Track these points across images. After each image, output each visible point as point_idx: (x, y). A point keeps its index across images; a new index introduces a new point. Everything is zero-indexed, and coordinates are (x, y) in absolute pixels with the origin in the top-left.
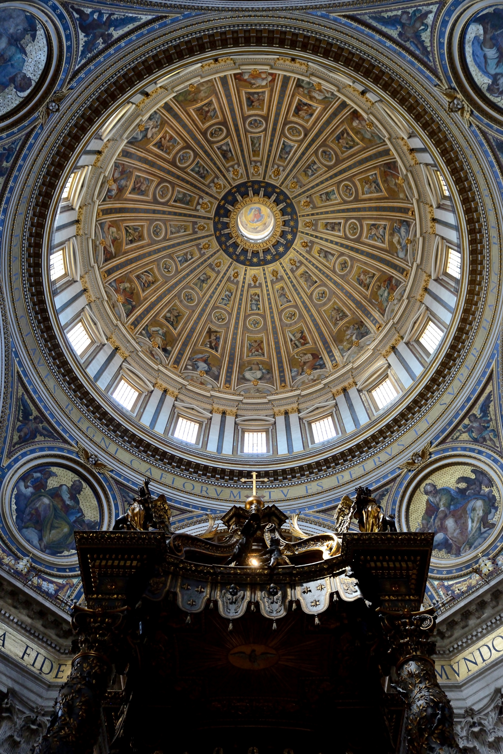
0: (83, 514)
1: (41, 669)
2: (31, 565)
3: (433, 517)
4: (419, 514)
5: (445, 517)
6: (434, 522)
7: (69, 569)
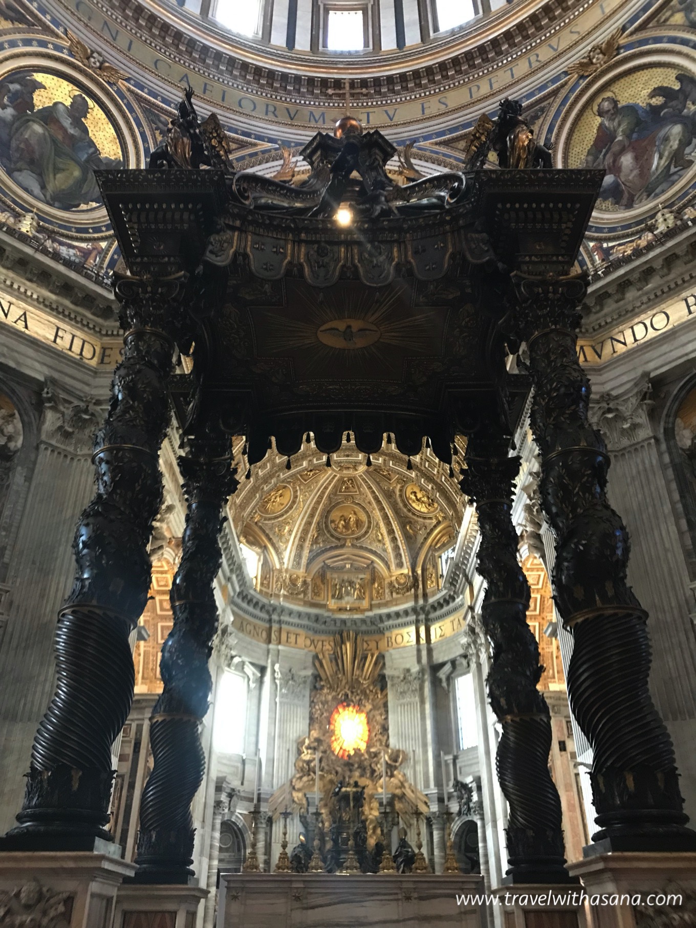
0: (97, 150)
1: (81, 354)
2: (38, 224)
3: (604, 150)
4: (584, 146)
5: (622, 151)
6: (604, 158)
7: (92, 228)
